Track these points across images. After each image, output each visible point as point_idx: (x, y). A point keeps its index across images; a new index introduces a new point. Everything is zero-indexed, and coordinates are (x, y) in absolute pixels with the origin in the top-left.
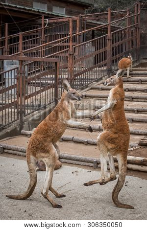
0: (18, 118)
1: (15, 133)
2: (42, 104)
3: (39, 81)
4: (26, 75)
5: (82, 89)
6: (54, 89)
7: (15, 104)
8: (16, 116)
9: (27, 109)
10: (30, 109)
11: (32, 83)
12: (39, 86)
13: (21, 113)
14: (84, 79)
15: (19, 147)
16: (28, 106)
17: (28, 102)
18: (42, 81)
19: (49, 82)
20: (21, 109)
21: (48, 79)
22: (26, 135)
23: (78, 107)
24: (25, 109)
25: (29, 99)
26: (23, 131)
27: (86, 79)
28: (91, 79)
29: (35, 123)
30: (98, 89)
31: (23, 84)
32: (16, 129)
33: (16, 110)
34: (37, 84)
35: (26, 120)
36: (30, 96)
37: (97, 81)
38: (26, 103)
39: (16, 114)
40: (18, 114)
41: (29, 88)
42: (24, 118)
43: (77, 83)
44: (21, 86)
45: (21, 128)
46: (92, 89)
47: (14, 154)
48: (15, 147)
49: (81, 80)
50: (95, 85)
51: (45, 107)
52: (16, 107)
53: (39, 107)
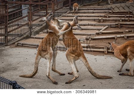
0: (29, 30)
1: (28, 37)
4: (33, 11)
5: (58, 17)
7: (27, 24)
8: (28, 30)
9: (34, 26)
10: (35, 26)
11: (35, 15)
13: (31, 28)
15: (30, 43)
16: (34, 25)
17: (34, 23)
18: (40, 14)
20: (31, 26)
21: (43, 13)
22: (33, 38)
24: (32, 26)
25: (34, 22)
26: (32, 36)
27: (60, 12)
28: (62, 12)
29: (37, 33)
30: (66, 16)
32: (28, 35)
34: (38, 15)
35: (33, 31)
36: (34, 20)
37: (65, 13)
38: (33, 24)
39: (28, 29)
40: (29, 29)
41: (34, 17)
42: (32, 30)
43: (56, 14)
44: (30, 15)
45: (31, 35)
46: (63, 16)
47: (27, 47)
48: (28, 43)
49: (58, 13)
50: (64, 14)
51: (42, 25)
52: (28, 26)
53: (39, 25)
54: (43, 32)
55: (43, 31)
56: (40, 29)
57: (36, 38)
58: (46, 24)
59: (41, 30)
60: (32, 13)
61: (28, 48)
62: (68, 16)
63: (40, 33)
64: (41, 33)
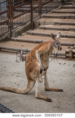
0: (9, 30)
1: (7, 39)
2: (23, 22)
3: (21, 9)
5: (47, 13)
6: (30, 13)
8: (8, 29)
9: (15, 25)
10: (16, 25)
11: (17, 10)
12: (21, 12)
13: (11, 27)
14: (48, 7)
15: (10, 47)
16: (15, 23)
18: (23, 9)
19: (27, 9)
20: (11, 25)
21: (26, 7)
22: (14, 40)
23: (45, 23)
24: (13, 25)
25: (15, 19)
26: (12, 38)
27: (49, 7)
28: (52, 7)
29: (19, 34)
31: (12, 11)
32: (8, 37)
33: (8, 26)
34: (20, 10)
35: (14, 32)
36: (16, 17)
37: (56, 8)
38: (14, 22)
39: (8, 28)
41: (15, 13)
42: (13, 30)
43: (44, 9)
44: (10, 11)
45: (11, 36)
46: (52, 12)
48: (7, 47)
49: (46, 7)
50: (54, 10)
51: (25, 24)
52: (8, 24)
53: (21, 24)
54: (27, 33)
55: (27, 31)
56: (23, 29)
57: (18, 41)
58: (31, 23)
59: (25, 30)
60: (13, 7)
61: (8, 53)
62: (59, 13)
63: (23, 34)
64: (25, 34)
